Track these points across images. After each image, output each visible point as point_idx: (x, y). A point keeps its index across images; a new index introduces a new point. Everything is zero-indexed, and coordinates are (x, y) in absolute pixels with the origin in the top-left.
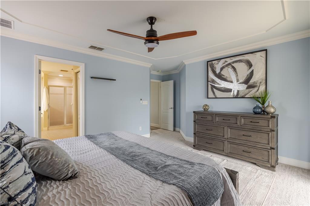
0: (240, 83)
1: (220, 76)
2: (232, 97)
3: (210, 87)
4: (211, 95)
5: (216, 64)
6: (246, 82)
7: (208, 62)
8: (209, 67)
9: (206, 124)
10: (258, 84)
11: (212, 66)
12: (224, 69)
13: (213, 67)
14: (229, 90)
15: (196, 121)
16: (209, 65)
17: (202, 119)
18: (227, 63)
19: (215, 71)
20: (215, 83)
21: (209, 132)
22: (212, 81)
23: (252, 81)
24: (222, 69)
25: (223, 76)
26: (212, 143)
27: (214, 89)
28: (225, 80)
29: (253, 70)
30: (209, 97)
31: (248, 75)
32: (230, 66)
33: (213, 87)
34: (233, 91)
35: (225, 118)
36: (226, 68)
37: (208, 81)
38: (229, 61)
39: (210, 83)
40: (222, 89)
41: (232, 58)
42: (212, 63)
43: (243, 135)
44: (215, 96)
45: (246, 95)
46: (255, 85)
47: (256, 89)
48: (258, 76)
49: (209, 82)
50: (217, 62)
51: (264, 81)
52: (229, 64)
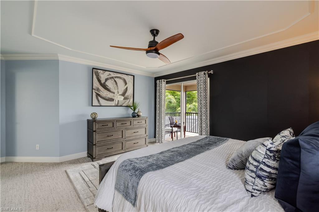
0: (120, 95)
1: (104, 86)
2: (114, 105)
3: (94, 94)
4: (95, 102)
5: (101, 74)
6: (123, 94)
7: (93, 68)
8: (94, 74)
9: (108, 131)
10: (130, 97)
11: (97, 74)
12: (108, 81)
13: (99, 75)
14: (112, 100)
15: (97, 131)
16: (94, 72)
17: (103, 127)
18: (111, 76)
19: (100, 80)
20: (100, 92)
21: (109, 138)
22: (97, 89)
23: (126, 95)
24: (106, 80)
25: (107, 87)
26: (112, 147)
27: (99, 97)
28: (108, 90)
29: (127, 87)
30: (93, 105)
31: (124, 90)
32: (113, 79)
33: (98, 95)
34: (115, 100)
35: (123, 123)
36: (110, 80)
37: (92, 89)
38: (113, 75)
39: (95, 91)
40: (106, 98)
41: (114, 73)
42: (98, 72)
43: (134, 132)
44: (100, 104)
45: (123, 104)
46: (128, 97)
47: (128, 100)
48: (130, 92)
49: (94, 89)
50: (102, 72)
51: (132, 96)
52: (112, 78)
